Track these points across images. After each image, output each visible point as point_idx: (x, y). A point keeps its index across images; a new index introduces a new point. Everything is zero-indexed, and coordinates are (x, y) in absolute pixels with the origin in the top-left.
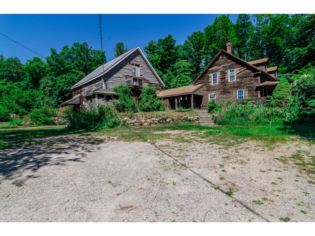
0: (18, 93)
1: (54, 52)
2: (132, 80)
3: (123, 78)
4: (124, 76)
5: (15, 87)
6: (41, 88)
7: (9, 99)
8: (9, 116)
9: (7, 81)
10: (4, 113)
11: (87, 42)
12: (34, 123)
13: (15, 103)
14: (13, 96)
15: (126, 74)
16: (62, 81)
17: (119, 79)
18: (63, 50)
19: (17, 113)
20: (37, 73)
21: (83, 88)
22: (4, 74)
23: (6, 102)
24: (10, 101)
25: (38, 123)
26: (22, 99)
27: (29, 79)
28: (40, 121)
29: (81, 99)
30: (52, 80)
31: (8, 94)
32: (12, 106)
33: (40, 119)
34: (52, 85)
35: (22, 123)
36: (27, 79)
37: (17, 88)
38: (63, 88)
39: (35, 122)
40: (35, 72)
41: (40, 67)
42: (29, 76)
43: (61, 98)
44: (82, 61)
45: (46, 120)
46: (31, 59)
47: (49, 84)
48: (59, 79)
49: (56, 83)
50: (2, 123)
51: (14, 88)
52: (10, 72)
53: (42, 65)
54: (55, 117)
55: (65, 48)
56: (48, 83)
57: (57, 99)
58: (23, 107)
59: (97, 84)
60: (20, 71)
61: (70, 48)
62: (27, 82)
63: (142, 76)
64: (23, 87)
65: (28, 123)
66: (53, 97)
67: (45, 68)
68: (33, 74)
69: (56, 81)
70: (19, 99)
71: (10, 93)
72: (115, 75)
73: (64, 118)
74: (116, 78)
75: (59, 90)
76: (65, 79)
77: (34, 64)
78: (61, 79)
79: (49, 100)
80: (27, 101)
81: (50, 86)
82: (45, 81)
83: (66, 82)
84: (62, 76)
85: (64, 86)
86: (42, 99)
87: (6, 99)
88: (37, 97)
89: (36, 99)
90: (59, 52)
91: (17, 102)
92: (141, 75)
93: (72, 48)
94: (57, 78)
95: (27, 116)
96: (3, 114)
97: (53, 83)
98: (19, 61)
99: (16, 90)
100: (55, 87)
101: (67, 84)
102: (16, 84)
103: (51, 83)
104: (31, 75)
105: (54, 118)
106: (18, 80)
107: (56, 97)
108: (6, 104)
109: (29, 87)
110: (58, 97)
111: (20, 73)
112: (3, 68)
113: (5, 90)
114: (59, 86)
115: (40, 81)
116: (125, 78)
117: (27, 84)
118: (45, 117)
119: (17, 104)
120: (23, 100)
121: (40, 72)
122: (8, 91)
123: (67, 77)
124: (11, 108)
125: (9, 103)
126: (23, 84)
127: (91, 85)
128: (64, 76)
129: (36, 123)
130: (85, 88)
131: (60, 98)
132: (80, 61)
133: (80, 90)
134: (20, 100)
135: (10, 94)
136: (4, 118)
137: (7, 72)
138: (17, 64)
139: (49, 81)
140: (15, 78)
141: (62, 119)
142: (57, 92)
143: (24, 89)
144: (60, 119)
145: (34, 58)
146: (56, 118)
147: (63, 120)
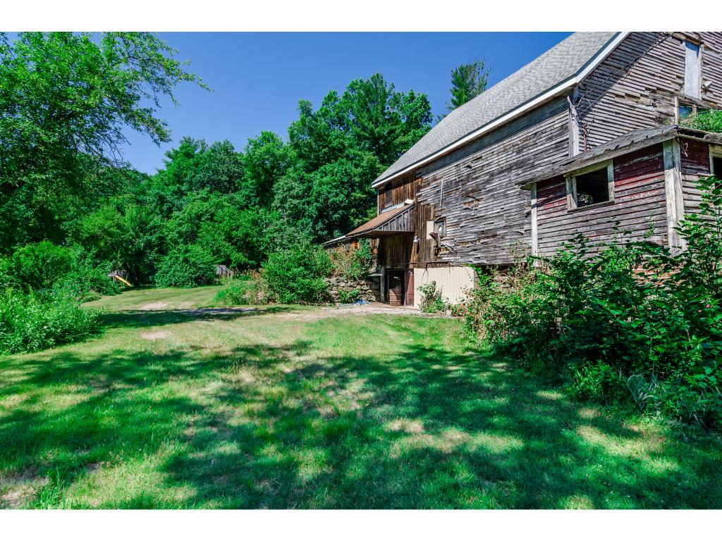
0: (230, 218)
1: (306, 110)
2: (676, 111)
3: (642, 99)
4: (647, 93)
5: (226, 204)
6: (276, 203)
7: (213, 232)
8: (212, 271)
9: (211, 192)
10: (204, 264)
11: (381, 74)
12: (277, 295)
13: (224, 240)
14: (221, 225)
15: (654, 83)
16: (325, 179)
17: (630, 102)
18: (323, 105)
19: (227, 262)
20: (266, 171)
21: (428, 173)
22: (204, 176)
23: (209, 238)
24: (216, 236)
25: (288, 295)
26: (237, 231)
27: (252, 184)
28: (292, 290)
29: (417, 217)
30: (302, 180)
31: (212, 219)
32: (219, 246)
33: (292, 284)
34: (300, 193)
35: (247, 296)
36: (249, 184)
37: (229, 207)
38: (329, 199)
39: (278, 292)
40: (263, 168)
41: (273, 155)
42: (252, 178)
43: (324, 223)
44: (371, 126)
45: (308, 288)
46: (257, 136)
47: (294, 192)
48: (316, 177)
49: (310, 188)
50: (199, 288)
51: (223, 207)
52: (216, 172)
53: (278, 149)
54: (330, 276)
55: (329, 98)
56: (292, 188)
57: (313, 228)
58: (240, 249)
59: (516, 139)
60: (234, 168)
61: (340, 96)
62: (247, 193)
63: (708, 94)
64: (239, 204)
65: (261, 295)
66: (302, 224)
67: (284, 157)
68: (259, 173)
69: (310, 181)
70: (232, 230)
71: (215, 218)
72: (617, 88)
73: (355, 280)
74: (617, 99)
75: (319, 205)
76: (333, 175)
77: (263, 149)
78: (322, 177)
79: (294, 232)
80: (247, 235)
81: (298, 197)
82: (286, 184)
83: (335, 181)
84: (325, 169)
85: (329, 193)
86: (279, 230)
87: (208, 232)
88: (267, 225)
89: (264, 231)
90: (316, 109)
91: (229, 238)
92: (706, 90)
93: (346, 96)
94: (312, 175)
95: (257, 275)
96: (201, 266)
97: (303, 187)
98: (233, 148)
99: (226, 210)
100: (308, 196)
101: (336, 187)
102: (226, 197)
103: (299, 188)
104: (256, 176)
105: (327, 279)
106: (229, 189)
107: (309, 224)
108: (208, 243)
109: (251, 203)
110: (316, 222)
111: (235, 172)
112: (202, 164)
113: (207, 212)
114: (319, 194)
115: (275, 186)
116: (648, 100)
117: (248, 195)
118: (304, 277)
119: (229, 242)
120: (239, 234)
121: (272, 168)
122: (213, 215)
123: (336, 169)
124: (216, 252)
125: (214, 240)
126: (238, 197)
127: (478, 154)
128: (328, 167)
129: (282, 297)
130: (439, 173)
131: (320, 225)
132: (366, 124)
133: (409, 185)
134: (234, 233)
135: (215, 222)
136: (203, 275)
137: (211, 172)
138: (228, 153)
139: (295, 184)
140: (225, 185)
141: (349, 284)
142: (312, 210)
143: (242, 208)
144: (343, 284)
145: (263, 133)
146: (333, 280)
147: (351, 286)
